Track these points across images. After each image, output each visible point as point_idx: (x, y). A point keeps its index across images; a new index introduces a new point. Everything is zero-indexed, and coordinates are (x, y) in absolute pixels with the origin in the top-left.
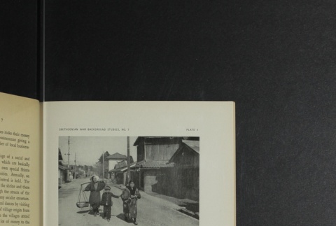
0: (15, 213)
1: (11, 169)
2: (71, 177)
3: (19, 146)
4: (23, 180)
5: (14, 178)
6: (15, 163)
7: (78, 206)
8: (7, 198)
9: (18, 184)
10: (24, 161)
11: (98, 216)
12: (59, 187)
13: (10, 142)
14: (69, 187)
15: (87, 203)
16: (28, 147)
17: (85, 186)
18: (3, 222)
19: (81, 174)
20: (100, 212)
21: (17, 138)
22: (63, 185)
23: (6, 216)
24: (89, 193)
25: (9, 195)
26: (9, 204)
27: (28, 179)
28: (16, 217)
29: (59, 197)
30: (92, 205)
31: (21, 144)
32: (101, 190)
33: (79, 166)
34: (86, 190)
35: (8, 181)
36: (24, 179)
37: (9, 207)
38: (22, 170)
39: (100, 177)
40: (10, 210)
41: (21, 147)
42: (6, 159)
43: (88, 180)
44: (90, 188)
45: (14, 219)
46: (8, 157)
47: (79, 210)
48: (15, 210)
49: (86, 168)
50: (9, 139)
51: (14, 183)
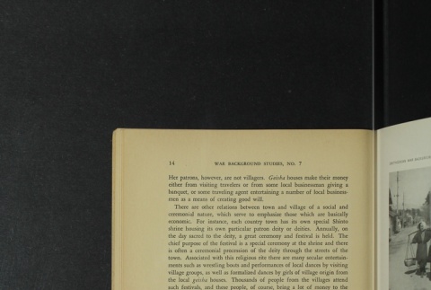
0: (324, 277)
1: (316, 222)
2: (400, 225)
3: (328, 192)
4: (336, 235)
5: (320, 233)
6: (323, 215)
7: (406, 265)
8: (308, 258)
9: (329, 240)
10: (338, 211)
11: (425, 277)
12: (390, 240)
13: (313, 188)
14: (398, 240)
15: (414, 259)
16: (345, 193)
17: (412, 236)
18: (302, 288)
19: (409, 220)
20: (427, 271)
21: (326, 182)
22: (393, 237)
23: (307, 280)
24: (415, 246)
25: (314, 254)
26: (313, 265)
27: (345, 233)
28: (324, 281)
29: (390, 253)
30: (419, 263)
31: (332, 189)
32: (427, 241)
33: (408, 211)
34: (414, 242)
35: (311, 237)
36: (338, 233)
37: (312, 269)
38: (335, 221)
39: (427, 224)
40: (314, 273)
41: (334, 193)
42: (307, 210)
43: (415, 229)
44: (417, 240)
45: (321, 284)
46: (312, 207)
47: (407, 269)
48: (322, 273)
49: (413, 212)
50: (313, 186)
51: (321, 240)
